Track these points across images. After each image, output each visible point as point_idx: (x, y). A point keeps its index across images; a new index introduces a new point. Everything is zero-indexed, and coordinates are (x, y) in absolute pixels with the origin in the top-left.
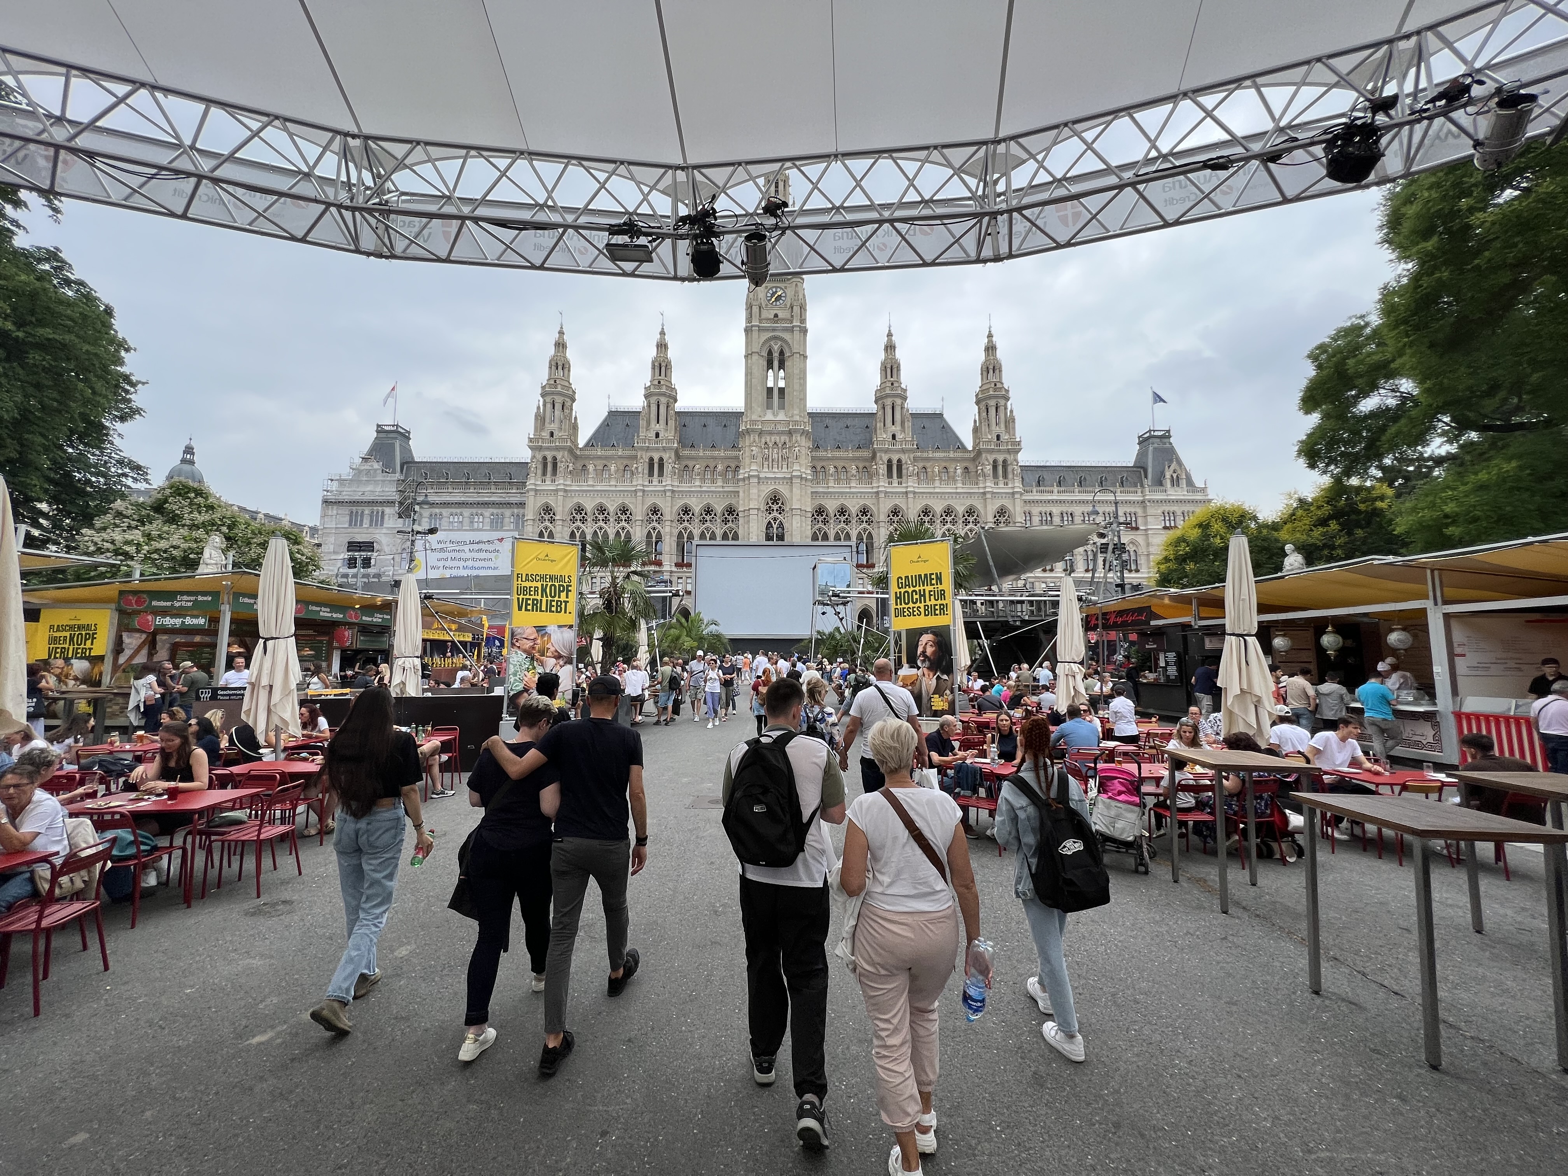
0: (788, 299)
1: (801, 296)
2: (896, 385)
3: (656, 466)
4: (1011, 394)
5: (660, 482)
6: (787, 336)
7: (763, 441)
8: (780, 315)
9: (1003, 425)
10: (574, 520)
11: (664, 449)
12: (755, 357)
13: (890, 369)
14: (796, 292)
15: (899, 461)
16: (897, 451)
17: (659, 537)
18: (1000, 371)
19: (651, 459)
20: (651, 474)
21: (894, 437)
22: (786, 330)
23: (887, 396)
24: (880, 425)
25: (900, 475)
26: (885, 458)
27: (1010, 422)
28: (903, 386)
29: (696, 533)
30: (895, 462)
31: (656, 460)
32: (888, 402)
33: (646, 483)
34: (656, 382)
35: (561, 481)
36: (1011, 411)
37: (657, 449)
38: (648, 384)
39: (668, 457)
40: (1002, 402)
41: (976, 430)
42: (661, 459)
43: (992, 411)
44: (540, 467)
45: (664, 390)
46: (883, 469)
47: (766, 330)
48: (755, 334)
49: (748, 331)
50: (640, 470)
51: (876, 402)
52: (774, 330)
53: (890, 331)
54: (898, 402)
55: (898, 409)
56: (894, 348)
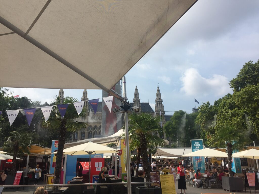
2: (138, 98)
4: (163, 101)
5: (85, 120)
9: (161, 108)
13: (137, 95)
17: (84, 133)
18: (160, 95)
23: (136, 101)
27: (163, 107)
28: (139, 99)
29: (93, 132)
32: (136, 102)
34: (84, 97)
36: (163, 104)
38: (82, 97)
40: (161, 103)
43: (159, 104)
45: (86, 99)
51: (134, 101)
53: (136, 86)
54: (138, 102)
55: (138, 104)
56: (137, 90)
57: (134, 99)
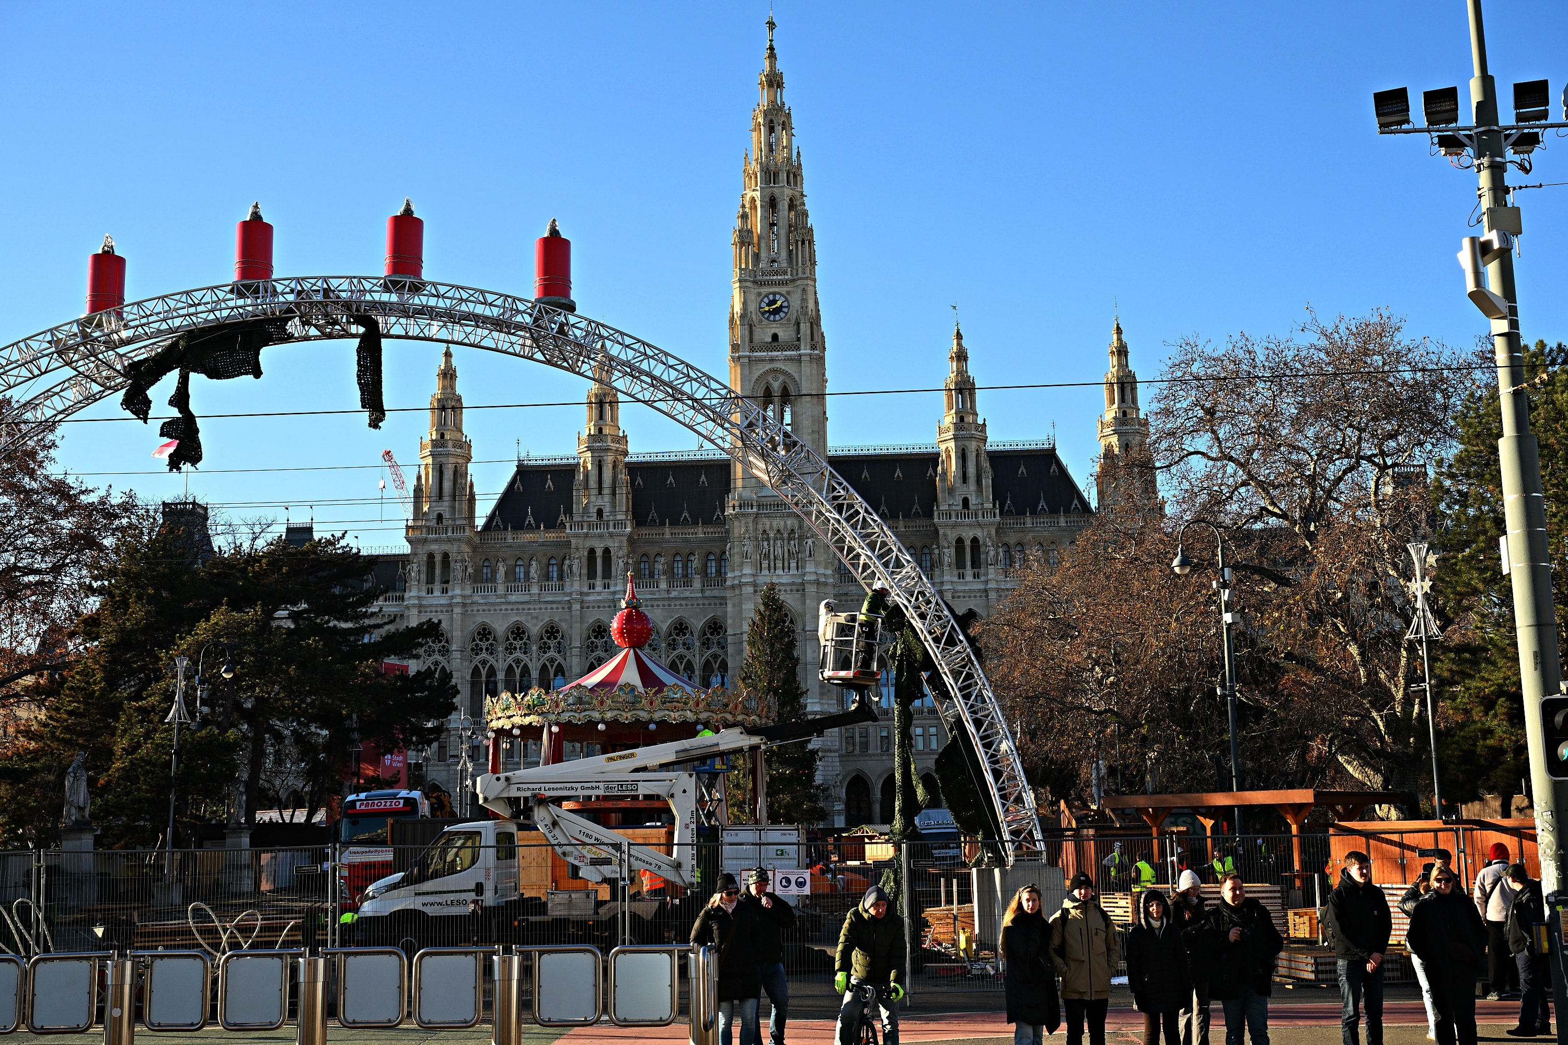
0: (794, 311)
2: (970, 418)
3: (599, 562)
5: (606, 586)
6: (790, 368)
7: (761, 528)
8: (781, 335)
10: (476, 650)
11: (611, 535)
13: (960, 392)
14: (805, 302)
15: (975, 540)
16: (970, 525)
18: (1134, 388)
19: (592, 551)
20: (592, 575)
21: (966, 502)
22: (789, 359)
23: (955, 438)
25: (976, 564)
26: (952, 535)
30: (968, 543)
31: (599, 553)
32: (956, 447)
33: (585, 589)
34: (595, 431)
35: (458, 591)
37: (601, 536)
39: (618, 547)
40: (1134, 441)
42: (607, 551)
43: (1120, 455)
44: (424, 569)
45: (608, 442)
46: (949, 555)
47: (762, 360)
48: (744, 370)
50: (575, 568)
52: (772, 360)
53: (959, 332)
54: (971, 447)
55: (971, 458)
56: (967, 357)
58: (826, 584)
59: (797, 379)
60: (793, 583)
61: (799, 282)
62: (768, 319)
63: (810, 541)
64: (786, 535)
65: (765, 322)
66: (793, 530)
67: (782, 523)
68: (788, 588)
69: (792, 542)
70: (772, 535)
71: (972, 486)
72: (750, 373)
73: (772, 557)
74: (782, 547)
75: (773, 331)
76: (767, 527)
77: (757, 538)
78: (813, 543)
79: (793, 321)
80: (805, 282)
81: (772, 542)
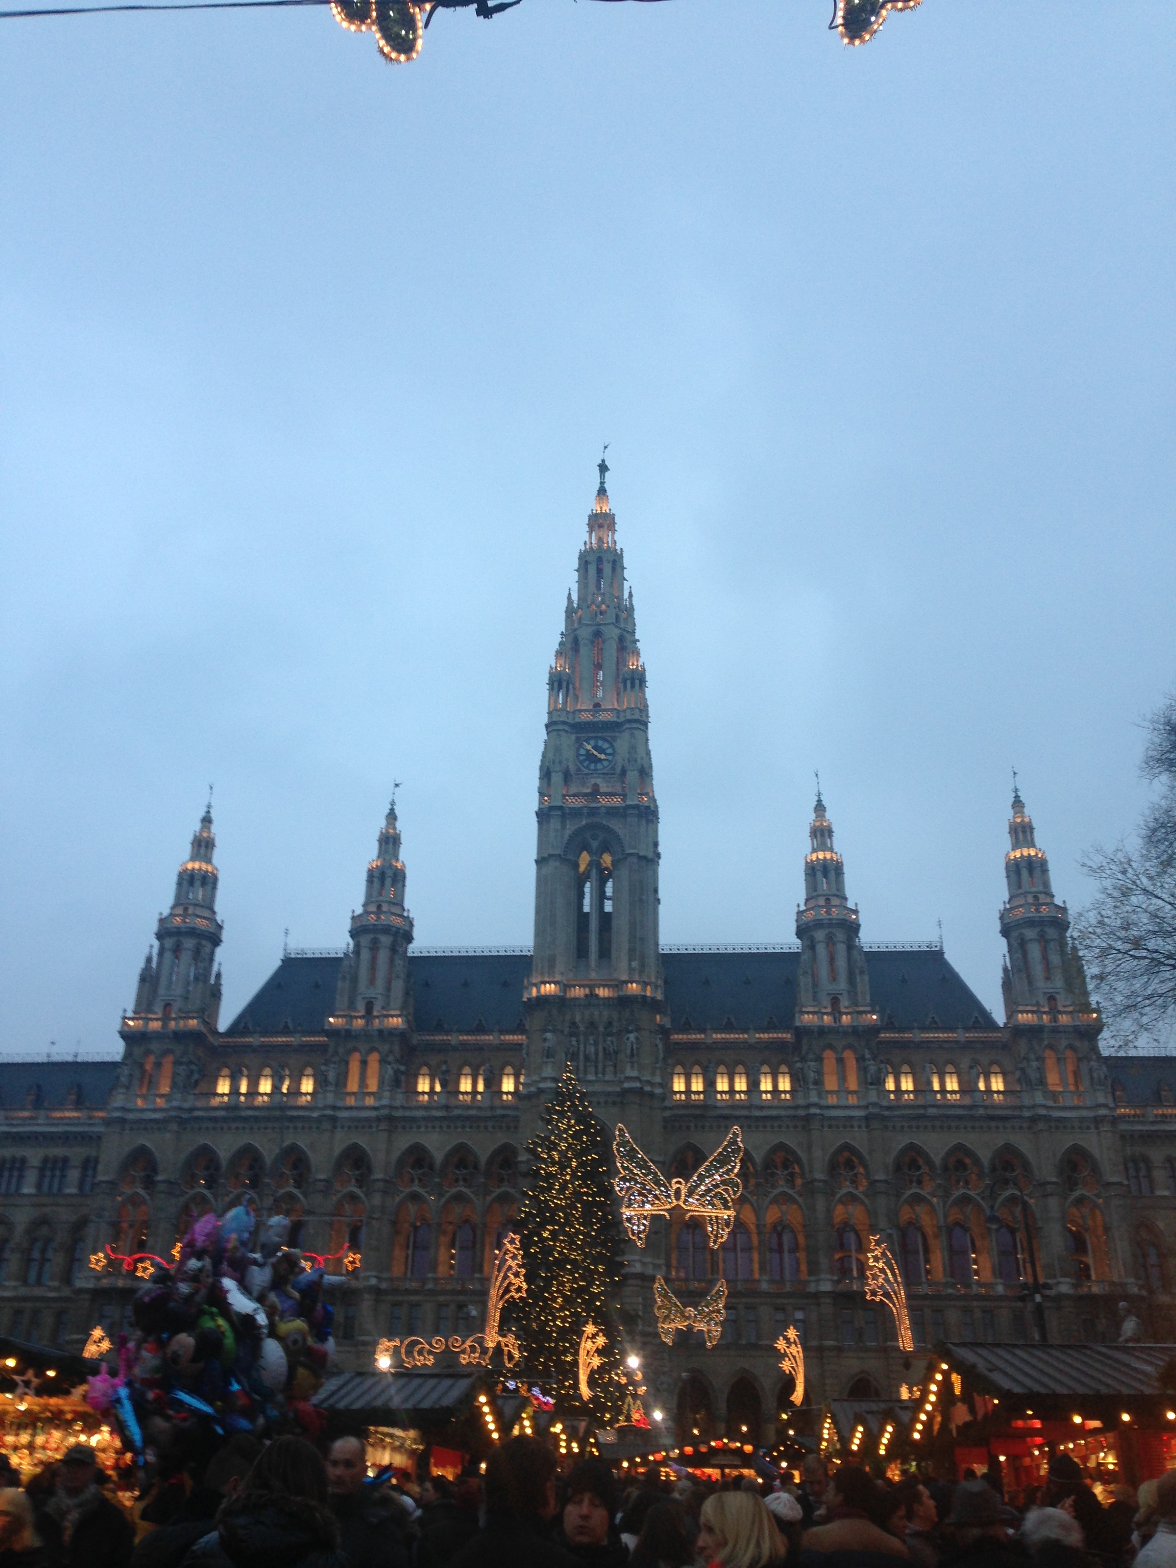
0: (619, 758)
1: (641, 752)
2: (835, 901)
4: (1071, 917)
6: (616, 825)
7: (568, 1017)
8: (603, 788)
9: (1059, 980)
11: (381, 1035)
12: (553, 864)
13: (824, 873)
14: (633, 748)
15: (849, 1052)
16: (842, 1033)
18: (1046, 875)
21: (834, 1003)
22: (612, 812)
23: (818, 924)
24: (804, 981)
26: (819, 1044)
27: (1073, 972)
28: (851, 903)
30: (840, 1055)
32: (820, 935)
34: (373, 908)
36: (1075, 950)
38: (359, 910)
40: (1052, 934)
41: (1007, 986)
42: (373, 1055)
43: (1035, 950)
45: (388, 920)
46: (815, 1070)
47: (576, 813)
48: (555, 824)
49: (543, 816)
50: (331, 1076)
51: (800, 933)
52: (593, 812)
53: (819, 801)
54: (840, 936)
55: (841, 949)
56: (830, 832)
57: (799, 913)
58: (652, 1095)
59: (622, 837)
60: (609, 1094)
61: (627, 726)
62: (587, 767)
63: (632, 1036)
64: (601, 1029)
65: (586, 771)
66: (610, 1024)
67: (596, 1013)
68: (602, 1100)
69: (609, 1038)
70: (582, 1028)
71: (842, 985)
72: (563, 827)
73: (582, 1057)
74: (596, 1044)
75: (593, 781)
76: (578, 1018)
77: (562, 1032)
78: (637, 1038)
79: (618, 770)
80: (634, 725)
81: (582, 1038)
